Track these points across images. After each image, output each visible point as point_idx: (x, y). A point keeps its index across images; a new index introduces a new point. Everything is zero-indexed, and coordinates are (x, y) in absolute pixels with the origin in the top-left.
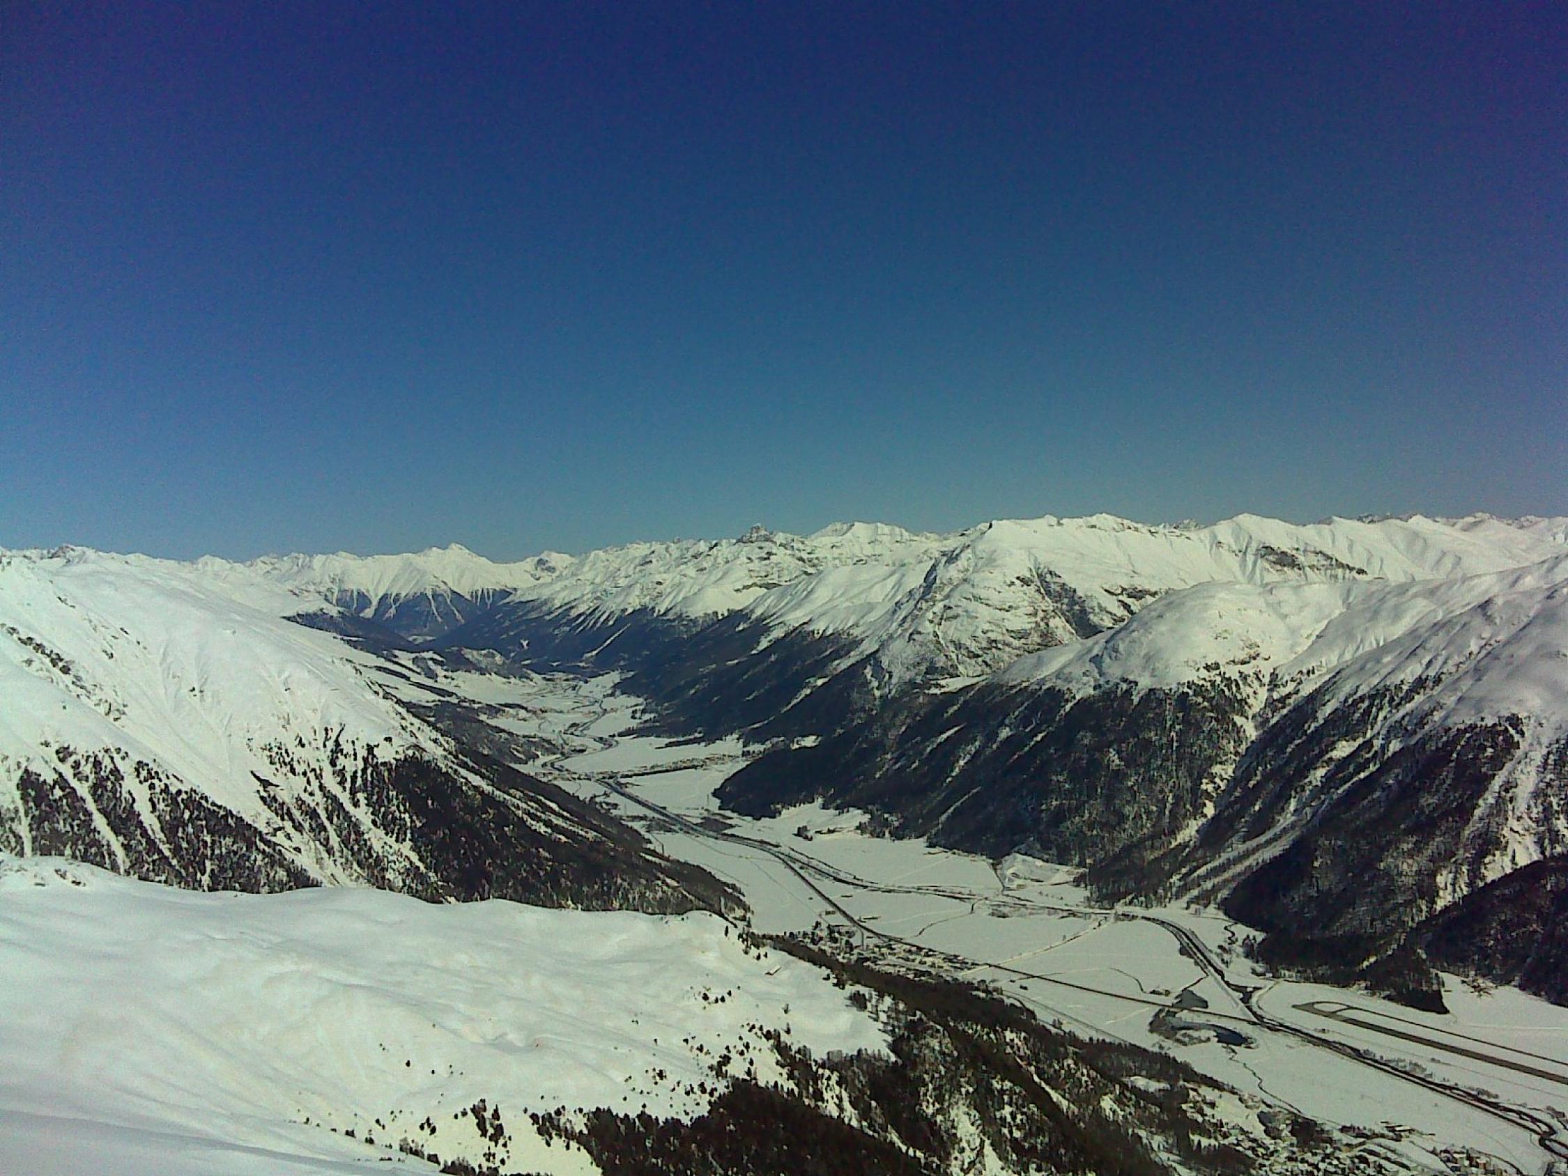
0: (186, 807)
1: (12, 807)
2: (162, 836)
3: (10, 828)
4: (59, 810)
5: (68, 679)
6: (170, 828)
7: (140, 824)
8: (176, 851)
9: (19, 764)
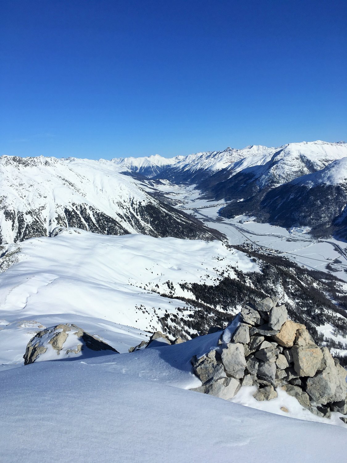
0: (101, 216)
1: (63, 217)
2: (96, 222)
3: (64, 221)
4: (74, 217)
5: (73, 188)
6: (98, 221)
7: (91, 220)
8: (99, 226)
9: (64, 207)
